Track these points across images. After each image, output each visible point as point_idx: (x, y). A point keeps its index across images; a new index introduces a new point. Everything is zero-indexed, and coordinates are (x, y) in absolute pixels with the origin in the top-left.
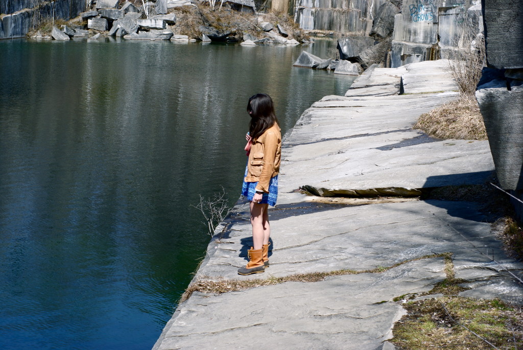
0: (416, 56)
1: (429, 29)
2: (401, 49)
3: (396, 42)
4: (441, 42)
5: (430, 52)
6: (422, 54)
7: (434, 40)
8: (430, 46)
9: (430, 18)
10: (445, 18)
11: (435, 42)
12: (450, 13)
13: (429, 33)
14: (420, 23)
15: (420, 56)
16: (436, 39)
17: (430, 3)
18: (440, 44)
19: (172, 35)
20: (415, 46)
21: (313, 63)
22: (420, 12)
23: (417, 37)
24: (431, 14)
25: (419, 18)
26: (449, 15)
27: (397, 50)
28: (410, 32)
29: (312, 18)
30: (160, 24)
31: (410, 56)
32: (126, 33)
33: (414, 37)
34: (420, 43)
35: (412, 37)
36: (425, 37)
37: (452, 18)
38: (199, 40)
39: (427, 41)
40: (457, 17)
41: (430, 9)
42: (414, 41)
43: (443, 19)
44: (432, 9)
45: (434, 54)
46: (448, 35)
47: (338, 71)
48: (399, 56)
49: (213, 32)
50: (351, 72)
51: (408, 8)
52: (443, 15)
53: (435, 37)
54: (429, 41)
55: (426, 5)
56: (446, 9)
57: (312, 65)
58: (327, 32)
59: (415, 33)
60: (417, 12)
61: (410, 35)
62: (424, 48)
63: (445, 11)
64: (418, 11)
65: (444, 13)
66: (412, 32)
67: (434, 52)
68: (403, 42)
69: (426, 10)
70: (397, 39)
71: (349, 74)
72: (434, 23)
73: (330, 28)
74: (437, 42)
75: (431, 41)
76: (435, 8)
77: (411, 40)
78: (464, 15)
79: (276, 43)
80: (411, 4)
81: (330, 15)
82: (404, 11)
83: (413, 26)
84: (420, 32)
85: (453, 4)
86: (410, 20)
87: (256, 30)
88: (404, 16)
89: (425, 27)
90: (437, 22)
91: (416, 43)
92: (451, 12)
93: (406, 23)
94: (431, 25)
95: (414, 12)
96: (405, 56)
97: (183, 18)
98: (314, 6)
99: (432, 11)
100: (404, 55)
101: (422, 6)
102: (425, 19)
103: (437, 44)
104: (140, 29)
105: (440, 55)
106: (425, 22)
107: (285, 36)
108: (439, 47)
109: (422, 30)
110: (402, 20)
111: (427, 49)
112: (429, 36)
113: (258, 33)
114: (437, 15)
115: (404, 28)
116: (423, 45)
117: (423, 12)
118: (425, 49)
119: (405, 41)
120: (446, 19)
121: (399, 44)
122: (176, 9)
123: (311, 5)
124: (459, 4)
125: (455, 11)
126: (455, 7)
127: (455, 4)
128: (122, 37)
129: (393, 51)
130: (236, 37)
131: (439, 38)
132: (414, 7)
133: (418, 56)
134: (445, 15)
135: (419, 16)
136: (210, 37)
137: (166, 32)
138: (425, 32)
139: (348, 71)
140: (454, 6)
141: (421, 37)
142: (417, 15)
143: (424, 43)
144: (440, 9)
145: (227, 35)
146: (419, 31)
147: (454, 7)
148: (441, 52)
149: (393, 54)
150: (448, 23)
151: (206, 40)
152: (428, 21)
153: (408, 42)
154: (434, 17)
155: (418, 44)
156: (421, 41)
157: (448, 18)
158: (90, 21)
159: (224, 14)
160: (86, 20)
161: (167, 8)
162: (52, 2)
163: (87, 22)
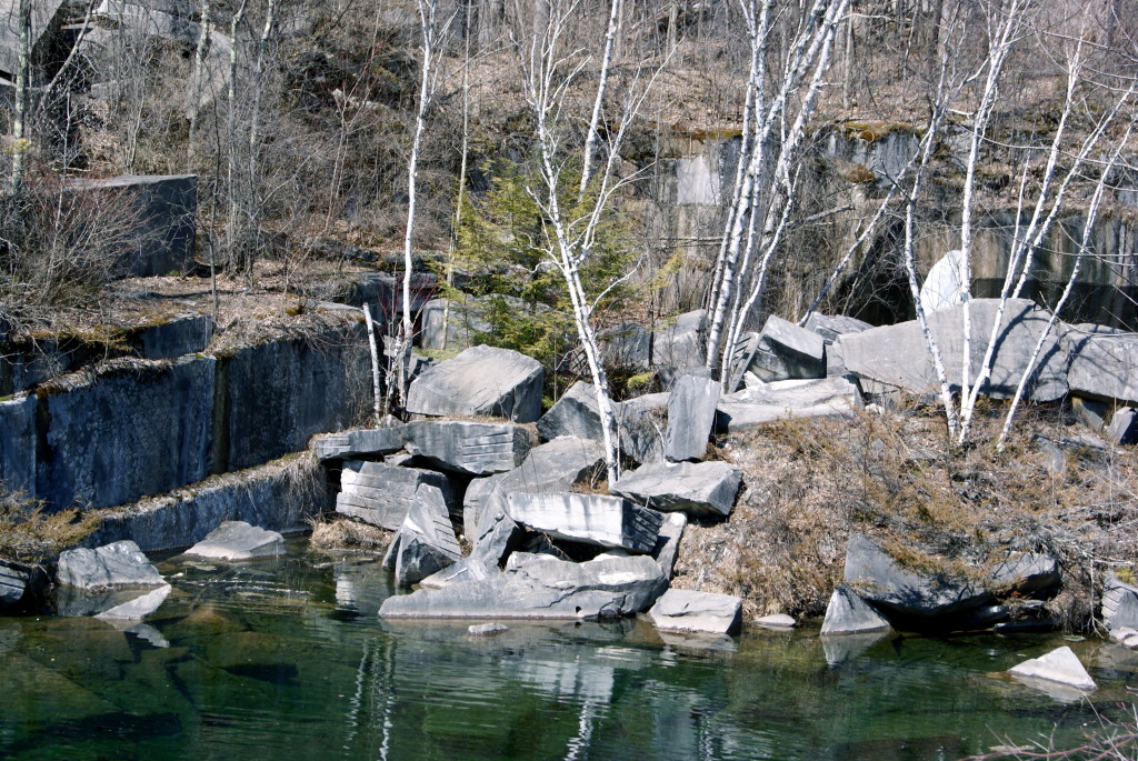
30: (606, 525)
97: (784, 484)
122: (766, 430)
145: (994, 597)
158: (348, 477)
159: (1021, 469)
160: (332, 469)
161: (721, 423)
162: (20, 398)
163: (334, 485)
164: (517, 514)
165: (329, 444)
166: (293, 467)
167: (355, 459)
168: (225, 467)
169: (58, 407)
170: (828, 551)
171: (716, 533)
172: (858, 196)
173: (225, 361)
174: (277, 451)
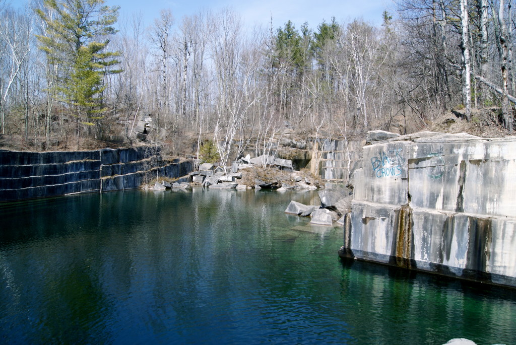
0: (380, 220)
1: (396, 187)
2: (362, 211)
3: (357, 202)
4: (413, 202)
5: (398, 215)
6: (388, 217)
7: (403, 200)
8: (399, 207)
9: (397, 173)
10: (416, 172)
11: (405, 202)
12: (424, 166)
13: (396, 191)
14: (385, 179)
15: (386, 220)
16: (406, 199)
17: (397, 154)
18: (411, 205)
19: (237, 185)
20: (380, 208)
21: (299, 211)
22: (385, 166)
23: (381, 196)
24: (399, 168)
25: (383, 173)
26: (422, 168)
27: (358, 211)
28: (372, 190)
29: (331, 173)
30: (230, 179)
31: (374, 219)
32: (210, 184)
33: (378, 197)
34: (385, 203)
35: (375, 196)
36: (392, 196)
37: (426, 172)
38: (253, 188)
39: (394, 201)
40: (433, 170)
41: (397, 162)
42: (378, 201)
43: (415, 173)
44: (399, 162)
45: (404, 218)
46: (421, 194)
47: (314, 220)
48: (360, 219)
49: (263, 183)
50: (325, 222)
51: (369, 162)
52: (414, 168)
53: (404, 196)
54: (396, 200)
55: (392, 157)
56: (418, 161)
57: (298, 212)
58: (340, 180)
59: (379, 191)
60: (381, 166)
61: (373, 193)
62: (390, 210)
63: (417, 163)
64: (382, 164)
65: (416, 166)
66: (376, 189)
67: (404, 215)
68: (365, 203)
69: (391, 163)
70: (358, 199)
71: (323, 223)
72: (403, 179)
73: (341, 178)
74: (407, 202)
75: (399, 201)
76: (404, 160)
77: (375, 199)
78: (443, 167)
79: (302, 188)
80: (374, 156)
81: (341, 171)
82: (365, 166)
83: (376, 183)
84: (385, 190)
85: (427, 154)
86: (373, 175)
87: (291, 181)
88: (365, 171)
89: (391, 183)
90: (407, 177)
91: (381, 203)
92: (424, 164)
93: (368, 180)
94: (399, 181)
95: (377, 166)
96: (368, 219)
97: (247, 175)
98: (332, 167)
99: (399, 164)
100: (366, 217)
101: (386, 158)
102: (391, 174)
103: (408, 205)
104: (220, 182)
105: (412, 219)
106: (391, 178)
107: (309, 184)
108: (411, 209)
109: (388, 188)
110: (363, 176)
111: (395, 211)
112: (397, 194)
113: (292, 183)
114: (406, 169)
115: (366, 185)
116: (389, 206)
117: (388, 165)
118: (393, 211)
119: (367, 201)
120: (418, 174)
121: (360, 205)
122: (243, 169)
123: (331, 166)
124: (435, 154)
125: (429, 163)
126: (430, 158)
127: (429, 154)
128: (208, 187)
129: (353, 213)
130: (278, 185)
131: (409, 196)
132: (377, 160)
133: (383, 220)
134: (417, 168)
135: (384, 171)
136: (260, 186)
137: (233, 183)
138: (392, 190)
139: (322, 221)
140: (429, 156)
141: (386, 196)
142: (381, 169)
143: (391, 203)
144: (410, 161)
145: (271, 185)
146: (383, 189)
147: (428, 158)
148: (414, 216)
149: (353, 217)
150: (421, 178)
151: (257, 188)
152: (395, 176)
153: (371, 202)
154: (402, 171)
155: (383, 205)
156: (387, 200)
157: (421, 172)
158: (194, 177)
159: (271, 172)
160: (192, 177)
161: (238, 169)
162: (163, 167)
163: (192, 178)
164: (218, 179)
165: (192, 174)
166: (188, 176)
167: (195, 175)
168: (181, 176)
169: (167, 168)
170: (253, 181)
171: (240, 180)
172: (237, 148)
173: (181, 164)
174: (186, 174)
